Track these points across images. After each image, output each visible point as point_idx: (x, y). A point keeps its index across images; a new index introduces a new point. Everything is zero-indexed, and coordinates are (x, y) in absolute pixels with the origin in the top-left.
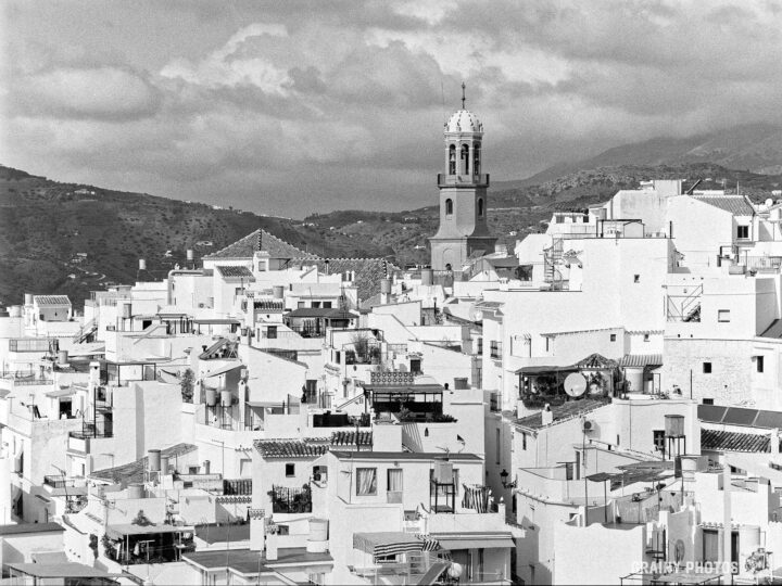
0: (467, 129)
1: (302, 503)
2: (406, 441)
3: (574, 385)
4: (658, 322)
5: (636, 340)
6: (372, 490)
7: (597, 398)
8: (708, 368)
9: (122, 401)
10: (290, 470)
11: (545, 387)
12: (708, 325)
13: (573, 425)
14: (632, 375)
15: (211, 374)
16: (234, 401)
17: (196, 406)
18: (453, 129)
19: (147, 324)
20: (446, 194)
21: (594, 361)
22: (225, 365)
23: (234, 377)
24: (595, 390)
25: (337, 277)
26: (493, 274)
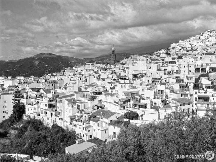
0: (114, 49)
1: (114, 88)
2: (124, 82)
3: (138, 76)
4: (146, 69)
5: (143, 71)
6: (123, 87)
7: (141, 77)
8: (152, 74)
9: (88, 78)
10: (111, 85)
11: (135, 76)
12: (152, 69)
13: (140, 80)
14: (144, 75)
15: (97, 75)
16: (100, 78)
17: (96, 79)
18: (112, 49)
19: (87, 70)
20: (111, 56)
21: (140, 73)
22: (98, 74)
23: (99, 76)
24: (140, 76)
25: (103, 65)
26: (120, 64)
